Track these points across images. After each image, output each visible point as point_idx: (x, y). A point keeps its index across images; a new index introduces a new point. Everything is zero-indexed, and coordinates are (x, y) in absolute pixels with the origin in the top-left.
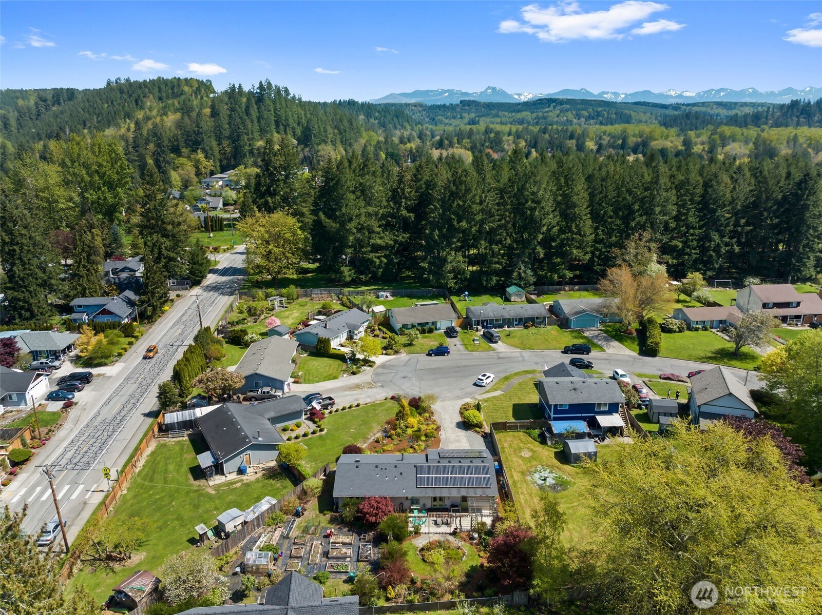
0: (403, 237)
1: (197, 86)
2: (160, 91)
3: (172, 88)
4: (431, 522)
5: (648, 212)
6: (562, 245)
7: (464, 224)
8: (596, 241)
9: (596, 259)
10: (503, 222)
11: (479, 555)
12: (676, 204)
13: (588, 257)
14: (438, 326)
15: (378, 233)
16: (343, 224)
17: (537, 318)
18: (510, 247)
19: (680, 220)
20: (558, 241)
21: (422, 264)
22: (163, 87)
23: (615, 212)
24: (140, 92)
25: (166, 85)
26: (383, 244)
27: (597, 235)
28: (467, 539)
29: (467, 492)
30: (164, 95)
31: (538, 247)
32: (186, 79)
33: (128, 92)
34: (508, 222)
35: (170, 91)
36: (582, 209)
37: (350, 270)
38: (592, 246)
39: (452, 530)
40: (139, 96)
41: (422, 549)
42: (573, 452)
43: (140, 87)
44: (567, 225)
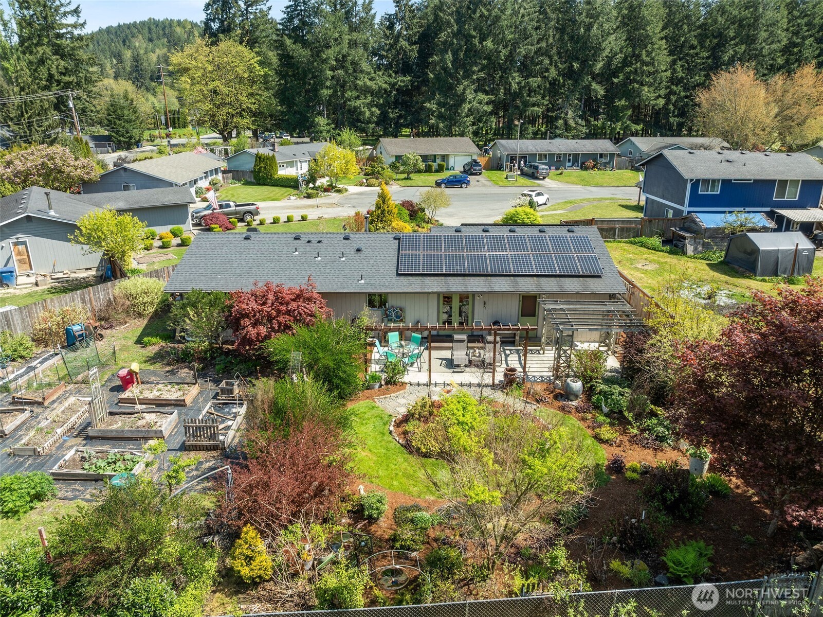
0: (404, 80)
1: (190, 27)
2: (150, 33)
3: (164, 29)
4: (435, 363)
5: (750, 40)
6: (628, 81)
7: (489, 44)
8: (674, 81)
9: (671, 107)
10: (544, 44)
11: (597, 438)
12: (787, 30)
13: (661, 102)
14: (451, 164)
15: (369, 74)
16: (316, 54)
17: (601, 156)
18: (553, 83)
19: (791, 54)
20: (621, 76)
21: (428, 105)
22: (153, 27)
23: (702, 38)
24: (128, 31)
25: (157, 26)
26: (374, 87)
27: (674, 71)
28: (549, 398)
29: (539, 285)
30: (154, 36)
31: (593, 84)
32: (179, 21)
33: (116, 32)
34: (552, 46)
35: (161, 32)
36: (655, 29)
37: (328, 124)
38: (667, 87)
39: (499, 377)
40: (127, 36)
41: (406, 419)
42: (761, 249)
43: (129, 28)
44: (634, 53)
